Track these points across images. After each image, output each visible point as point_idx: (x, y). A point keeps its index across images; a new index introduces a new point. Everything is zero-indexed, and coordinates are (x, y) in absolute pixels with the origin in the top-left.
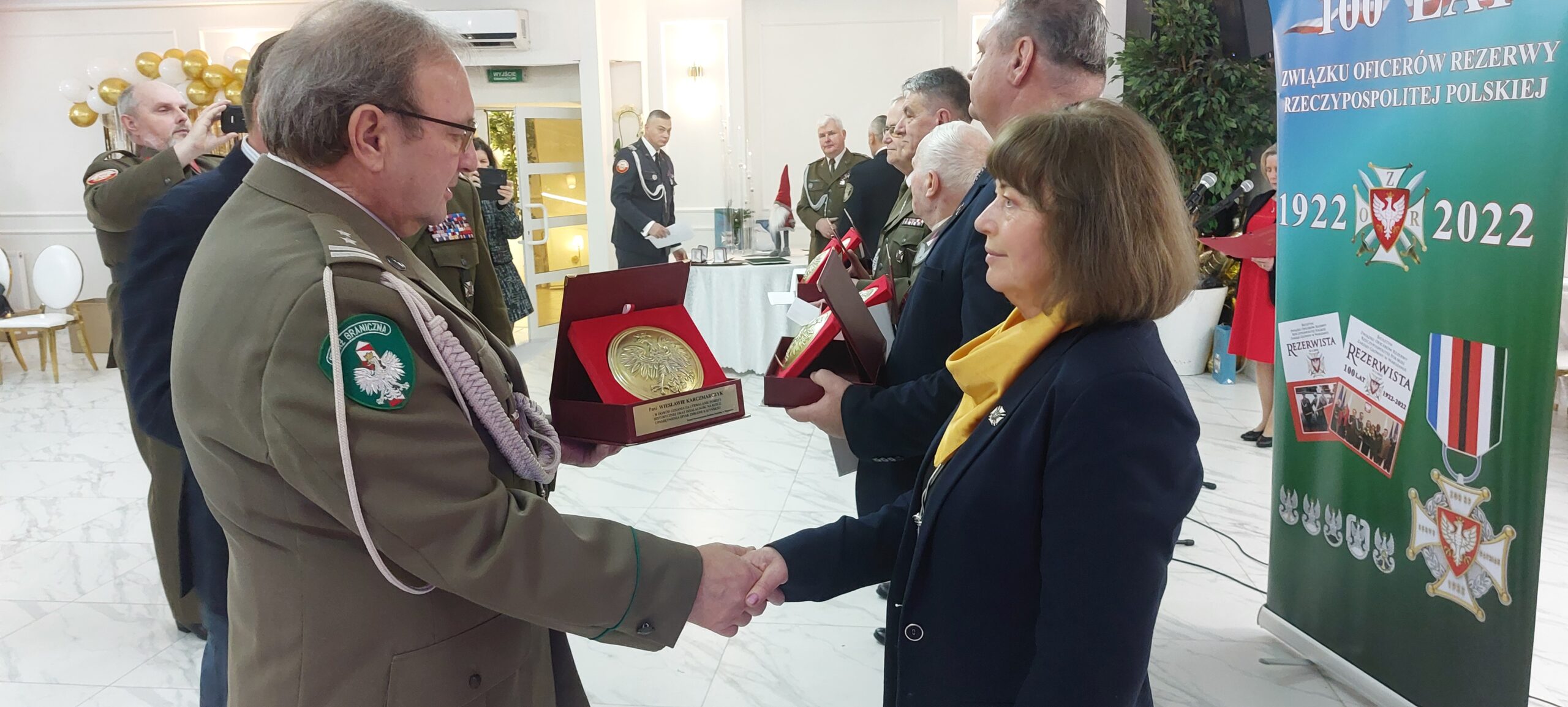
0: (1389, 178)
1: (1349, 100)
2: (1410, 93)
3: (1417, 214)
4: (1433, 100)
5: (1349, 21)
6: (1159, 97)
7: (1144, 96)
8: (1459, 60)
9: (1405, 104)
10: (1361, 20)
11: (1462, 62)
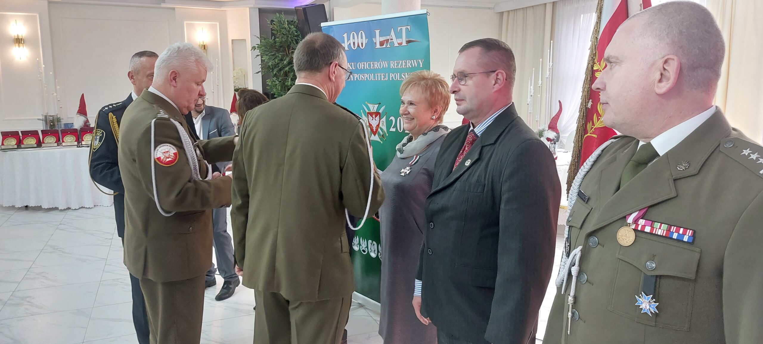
0: (373, 108)
1: (357, 77)
2: (378, 76)
3: (384, 121)
4: (386, 79)
5: (354, 46)
6: (278, 66)
7: (271, 65)
9: (376, 80)
10: (358, 46)
11: (394, 65)
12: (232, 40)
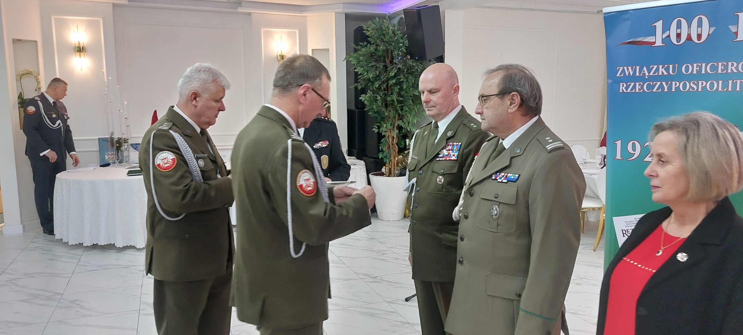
1: (678, 85)
2: (734, 84)
5: (679, 39)
9: (729, 90)
10: (689, 38)
12: (313, 50)
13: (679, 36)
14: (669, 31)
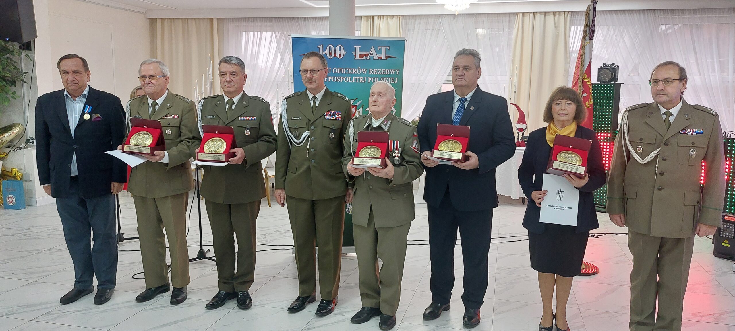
1: (331, 79)
2: (356, 79)
3: (360, 112)
4: (364, 81)
5: (330, 56)
8: (372, 71)
9: (354, 81)
10: (335, 56)
11: (373, 72)
13: (330, 54)
14: (326, 51)
